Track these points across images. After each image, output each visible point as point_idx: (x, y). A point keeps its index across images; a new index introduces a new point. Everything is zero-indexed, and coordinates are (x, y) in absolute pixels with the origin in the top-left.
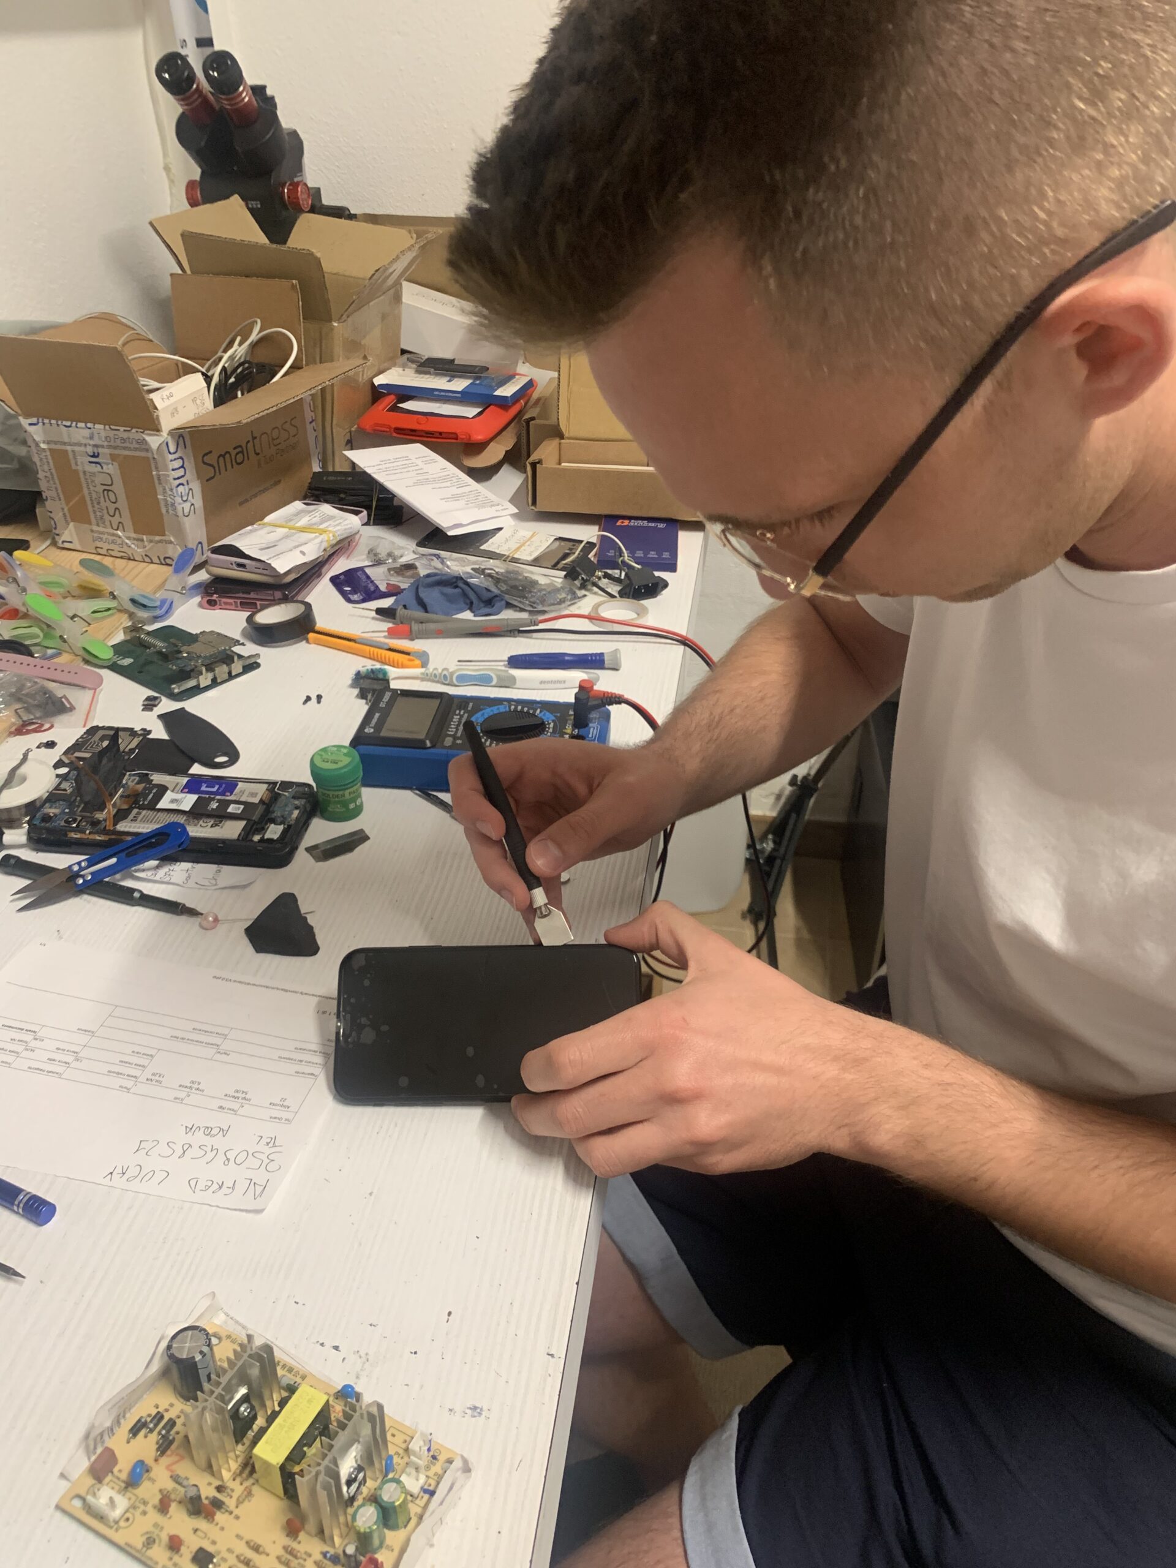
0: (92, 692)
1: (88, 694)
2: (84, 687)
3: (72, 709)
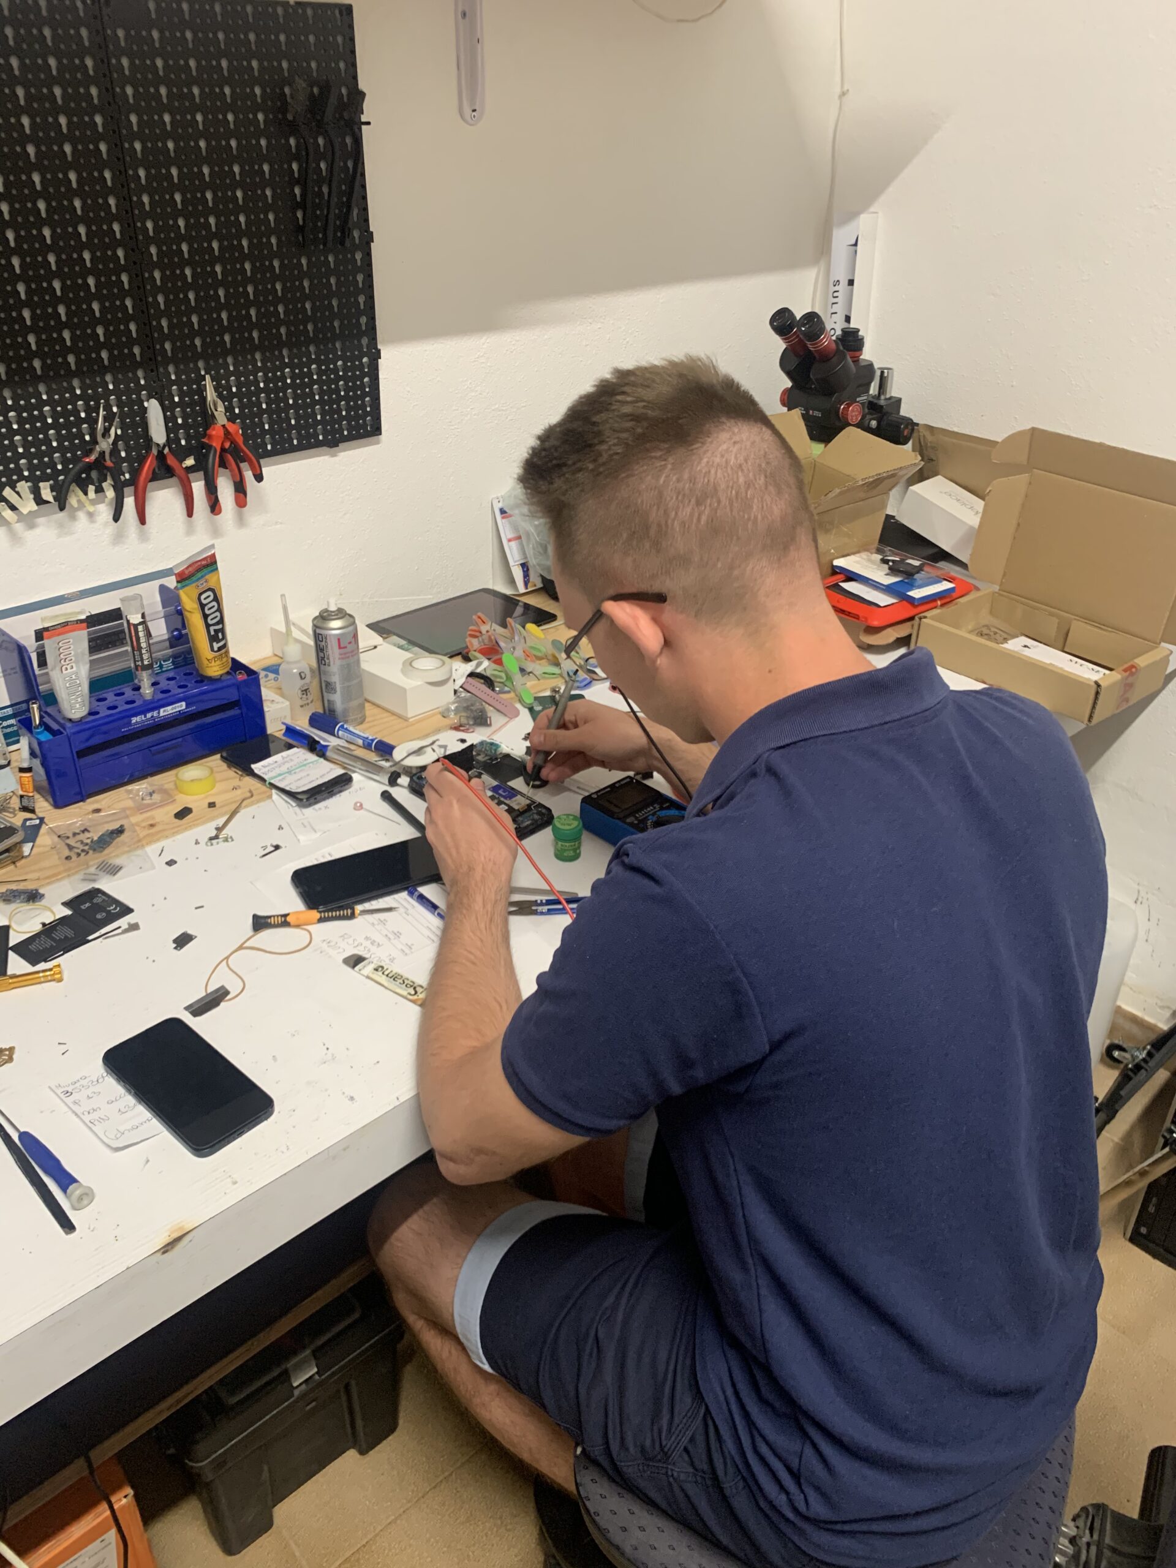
0: (508, 719)
1: (506, 719)
2: (505, 715)
3: (490, 725)
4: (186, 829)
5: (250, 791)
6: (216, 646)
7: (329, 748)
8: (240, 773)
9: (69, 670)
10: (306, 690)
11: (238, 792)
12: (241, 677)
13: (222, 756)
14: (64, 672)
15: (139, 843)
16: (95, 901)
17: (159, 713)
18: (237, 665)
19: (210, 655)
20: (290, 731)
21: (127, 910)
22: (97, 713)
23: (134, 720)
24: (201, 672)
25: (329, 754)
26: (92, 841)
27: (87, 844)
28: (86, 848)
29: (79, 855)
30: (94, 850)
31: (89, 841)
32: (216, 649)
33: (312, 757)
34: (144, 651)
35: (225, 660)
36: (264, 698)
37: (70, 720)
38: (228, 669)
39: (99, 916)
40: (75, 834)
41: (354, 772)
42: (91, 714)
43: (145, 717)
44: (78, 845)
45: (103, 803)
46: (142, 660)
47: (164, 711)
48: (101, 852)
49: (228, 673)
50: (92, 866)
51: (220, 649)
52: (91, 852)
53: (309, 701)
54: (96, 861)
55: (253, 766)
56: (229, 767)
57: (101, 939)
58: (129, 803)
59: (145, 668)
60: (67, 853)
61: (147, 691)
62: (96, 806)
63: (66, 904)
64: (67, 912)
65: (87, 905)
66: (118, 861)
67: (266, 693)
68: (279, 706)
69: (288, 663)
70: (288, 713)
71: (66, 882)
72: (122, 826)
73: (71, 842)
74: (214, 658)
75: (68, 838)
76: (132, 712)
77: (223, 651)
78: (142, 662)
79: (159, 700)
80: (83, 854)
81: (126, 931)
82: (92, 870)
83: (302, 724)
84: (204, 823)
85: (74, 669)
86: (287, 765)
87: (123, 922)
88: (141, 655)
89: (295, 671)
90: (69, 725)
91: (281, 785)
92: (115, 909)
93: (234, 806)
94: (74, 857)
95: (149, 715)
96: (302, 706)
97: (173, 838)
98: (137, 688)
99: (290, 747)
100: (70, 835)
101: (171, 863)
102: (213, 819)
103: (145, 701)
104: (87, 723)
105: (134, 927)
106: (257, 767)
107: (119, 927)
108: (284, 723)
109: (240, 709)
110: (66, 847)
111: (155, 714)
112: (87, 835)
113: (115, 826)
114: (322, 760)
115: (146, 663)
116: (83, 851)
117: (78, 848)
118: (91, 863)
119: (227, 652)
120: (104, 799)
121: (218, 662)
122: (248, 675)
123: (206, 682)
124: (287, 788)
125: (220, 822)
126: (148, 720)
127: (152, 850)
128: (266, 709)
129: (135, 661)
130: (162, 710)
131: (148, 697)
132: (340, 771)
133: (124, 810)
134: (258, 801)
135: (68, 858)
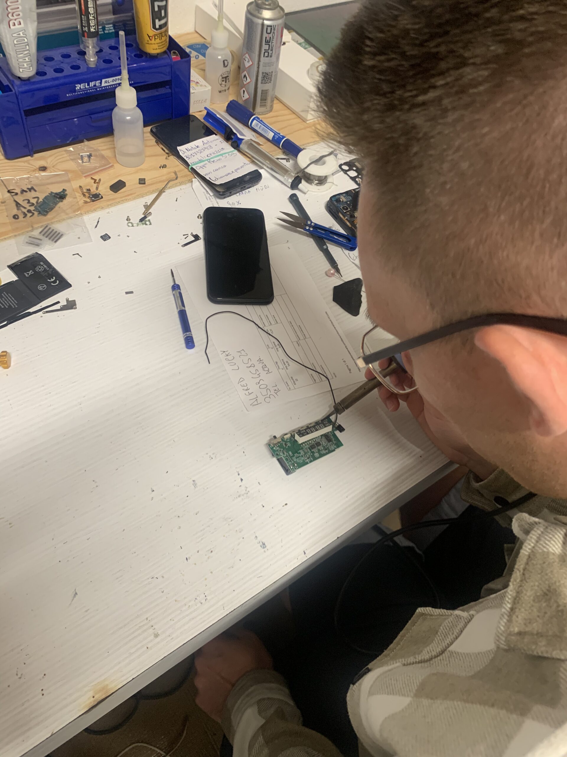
4: (119, 203)
5: (175, 173)
6: (158, 23)
7: (243, 141)
8: (167, 151)
9: (17, 26)
10: (226, 77)
11: (164, 169)
12: (175, 57)
13: (151, 130)
14: (12, 27)
15: (77, 210)
16: (37, 269)
17: (101, 83)
18: (173, 45)
19: (151, 32)
20: (210, 115)
21: (64, 285)
22: (44, 74)
23: (78, 87)
24: (141, 47)
25: (243, 146)
26: (37, 202)
27: (33, 204)
28: (32, 208)
29: (25, 215)
30: (40, 213)
31: (34, 201)
32: (157, 27)
33: (227, 147)
34: (91, 18)
35: (163, 39)
36: (192, 79)
37: (19, 78)
38: (165, 49)
39: (40, 288)
40: (23, 191)
41: (262, 168)
42: (39, 73)
43: (88, 85)
44: (25, 204)
45: (49, 160)
46: (89, 26)
47: (106, 82)
48: (45, 215)
49: (165, 52)
50: (37, 228)
51: (161, 27)
52: (36, 213)
53: (226, 88)
54: (40, 225)
55: (179, 148)
56: (157, 142)
57: (41, 313)
58: (71, 165)
59: (91, 35)
60: (15, 211)
61: (92, 58)
62: (42, 163)
63: (13, 268)
64: (12, 277)
65: (30, 272)
66: (58, 227)
67: (194, 75)
68: (203, 89)
69: (215, 49)
70: (208, 97)
71: (12, 241)
72: (64, 190)
73: (20, 199)
74: (155, 35)
75: (17, 194)
76: (77, 78)
77: (163, 30)
78: (89, 29)
79: (102, 70)
80: (29, 215)
81: (63, 308)
82: (36, 233)
83: (221, 112)
84: (134, 199)
85: (22, 25)
86: (207, 152)
87: (62, 297)
88: (88, 20)
89: (219, 57)
90: (17, 82)
91: (202, 172)
92: (55, 282)
93: (161, 186)
94: (21, 216)
95: (92, 84)
96: (220, 92)
97: (107, 210)
98: (83, 53)
99: (209, 132)
100: (18, 191)
101: (105, 237)
102: (142, 196)
103: (88, 68)
104: (34, 83)
105: (71, 305)
106: (182, 149)
107: (58, 302)
108: (206, 108)
109: (171, 88)
110: (14, 204)
111: (98, 83)
112: (33, 194)
113: (57, 189)
114: (236, 152)
115: (92, 30)
116: (29, 211)
117: (25, 208)
118: (36, 226)
119: (167, 31)
120: (51, 156)
121: (158, 41)
122: (181, 58)
123: (144, 58)
124: (207, 178)
125: (149, 199)
126: (91, 88)
127: (89, 219)
128: (192, 91)
129: (82, 26)
130: (103, 81)
131: (92, 65)
132: (252, 168)
133: (67, 171)
134: (181, 184)
135: (15, 217)
